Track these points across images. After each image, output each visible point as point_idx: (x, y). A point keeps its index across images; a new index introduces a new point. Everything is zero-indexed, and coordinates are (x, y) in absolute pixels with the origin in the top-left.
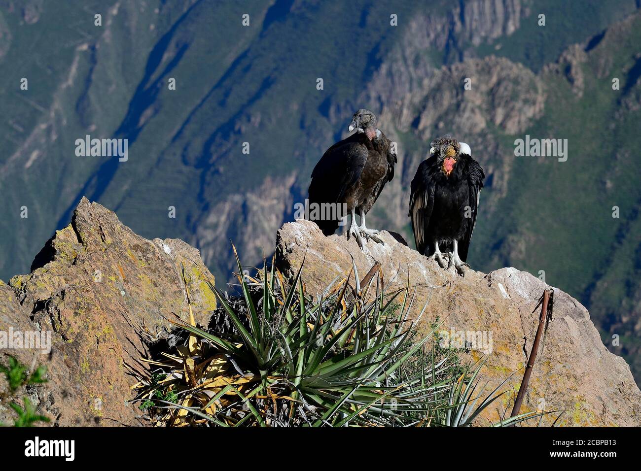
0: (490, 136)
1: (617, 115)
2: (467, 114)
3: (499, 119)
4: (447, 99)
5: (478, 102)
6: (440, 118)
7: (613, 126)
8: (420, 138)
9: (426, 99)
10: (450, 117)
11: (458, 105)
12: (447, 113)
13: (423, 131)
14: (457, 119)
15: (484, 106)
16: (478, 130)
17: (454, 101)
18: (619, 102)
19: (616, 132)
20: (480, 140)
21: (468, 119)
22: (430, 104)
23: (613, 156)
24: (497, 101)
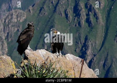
0: (18, 23)
1: (38, 17)
2: (13, 19)
3: (19, 20)
4: (10, 17)
5: (15, 17)
6: (9, 20)
7: (38, 19)
8: (6, 24)
9: (6, 17)
11: (12, 18)
12: (10, 19)
13: (6, 23)
14: (12, 20)
15: (16, 18)
16: (15, 22)
17: (11, 17)
18: (38, 15)
19: (38, 20)
20: (16, 23)
21: (14, 20)
22: (7, 18)
23: (38, 24)
24: (18, 17)
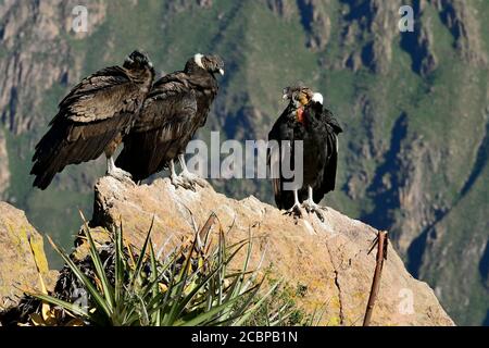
0: (62, 42)
1: (166, 17)
2: (43, 24)
4: (25, 13)
5: (51, 13)
6: (20, 30)
7: (163, 26)
8: (5, 46)
9: (8, 14)
10: (29, 27)
11: (35, 18)
12: (26, 24)
13: (7, 41)
14: (35, 29)
15: (57, 17)
16: (52, 37)
17: (31, 14)
18: (167, 7)
19: (166, 30)
20: (55, 45)
21: (44, 28)
22: (12, 18)
23: (166, 51)
24: (66, 12)
